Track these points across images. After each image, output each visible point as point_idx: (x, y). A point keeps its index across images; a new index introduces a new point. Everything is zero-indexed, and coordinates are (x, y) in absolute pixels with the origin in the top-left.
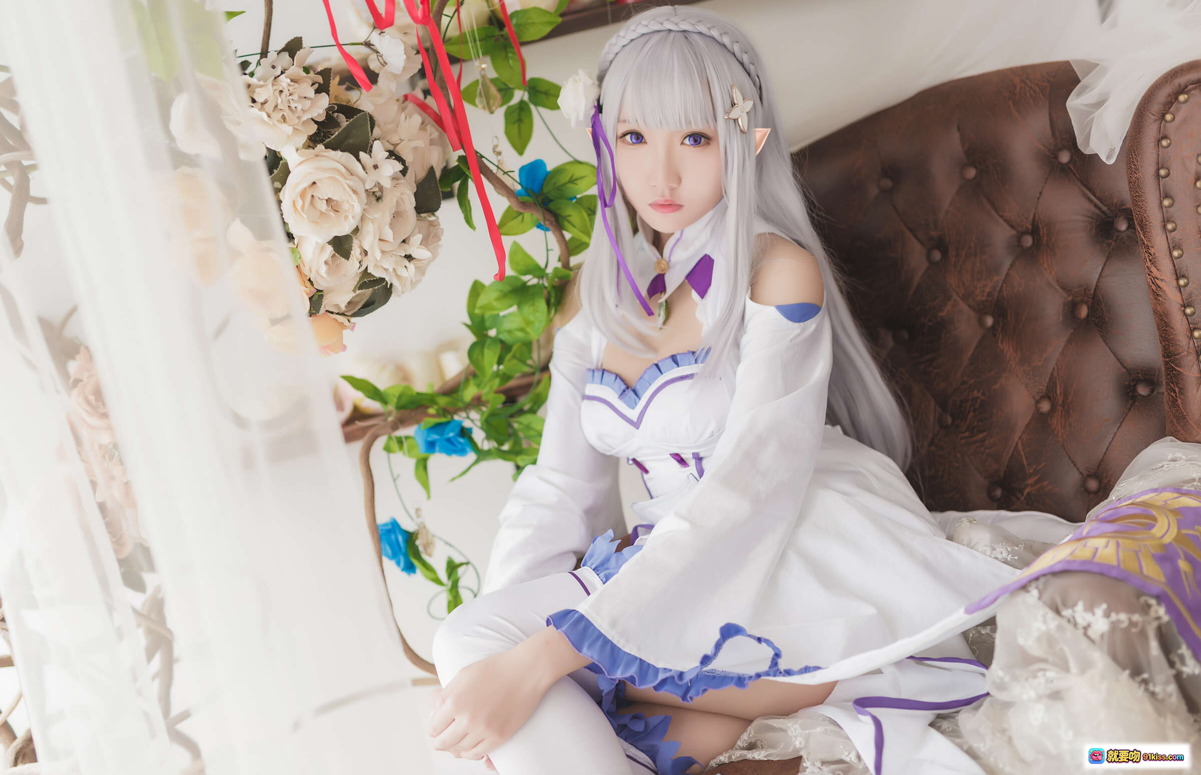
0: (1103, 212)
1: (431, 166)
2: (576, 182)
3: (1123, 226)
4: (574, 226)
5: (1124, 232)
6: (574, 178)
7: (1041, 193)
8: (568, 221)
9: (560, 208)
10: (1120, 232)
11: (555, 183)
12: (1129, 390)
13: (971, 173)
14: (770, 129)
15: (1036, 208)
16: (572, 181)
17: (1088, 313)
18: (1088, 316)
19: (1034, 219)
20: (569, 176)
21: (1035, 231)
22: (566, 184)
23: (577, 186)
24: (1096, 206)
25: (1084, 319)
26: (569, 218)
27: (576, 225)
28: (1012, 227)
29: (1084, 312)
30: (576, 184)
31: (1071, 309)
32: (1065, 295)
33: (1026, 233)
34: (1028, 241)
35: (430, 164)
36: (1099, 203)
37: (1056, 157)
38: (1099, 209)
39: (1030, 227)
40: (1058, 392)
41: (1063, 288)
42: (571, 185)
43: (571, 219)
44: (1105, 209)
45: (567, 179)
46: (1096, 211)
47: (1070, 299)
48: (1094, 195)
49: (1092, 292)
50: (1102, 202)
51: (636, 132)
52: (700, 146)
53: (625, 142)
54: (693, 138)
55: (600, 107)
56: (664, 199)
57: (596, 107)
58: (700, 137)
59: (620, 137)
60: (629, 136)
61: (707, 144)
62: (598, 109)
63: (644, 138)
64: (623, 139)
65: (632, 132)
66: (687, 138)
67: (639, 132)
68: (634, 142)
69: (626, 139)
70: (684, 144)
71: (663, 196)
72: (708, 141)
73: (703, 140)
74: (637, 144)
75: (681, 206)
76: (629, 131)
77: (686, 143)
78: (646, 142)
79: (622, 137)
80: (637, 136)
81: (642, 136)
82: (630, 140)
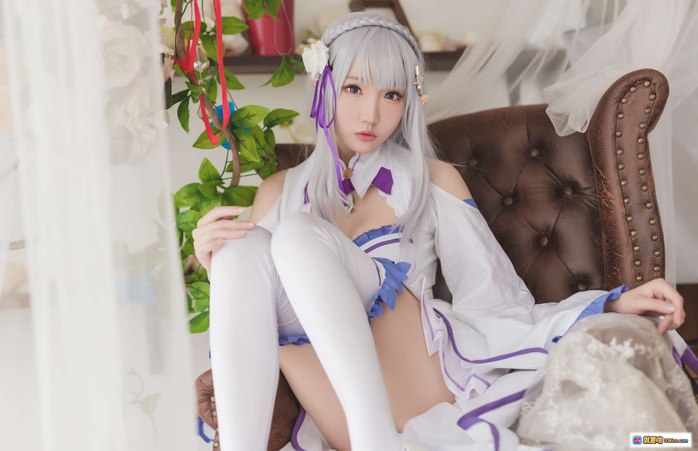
0: (558, 183)
1: (170, 77)
2: (250, 118)
3: (569, 193)
4: (246, 148)
5: (570, 195)
6: (250, 114)
7: (520, 172)
8: (243, 144)
9: (239, 134)
10: (566, 195)
11: (239, 116)
12: (574, 287)
13: (475, 163)
15: (518, 180)
16: (248, 117)
17: (548, 242)
18: (548, 244)
19: (516, 187)
20: (247, 114)
21: (515, 195)
22: (244, 118)
23: (250, 121)
24: (554, 180)
25: (545, 246)
26: (243, 142)
27: (248, 148)
28: (499, 193)
29: (545, 242)
30: (250, 119)
31: (538, 240)
32: (533, 231)
33: (509, 196)
34: (510, 201)
35: (169, 76)
36: (556, 178)
37: (530, 153)
38: (556, 181)
39: (512, 192)
41: (532, 227)
42: (247, 119)
43: (245, 143)
44: (559, 182)
45: (245, 115)
46: (554, 182)
47: (537, 234)
48: (553, 173)
49: (552, 228)
50: (558, 177)
51: (356, 86)
52: (393, 100)
53: (346, 91)
54: (390, 95)
55: (331, 67)
56: (368, 130)
57: (328, 67)
58: (394, 94)
59: (344, 88)
60: (350, 88)
61: (398, 100)
62: (329, 68)
63: (361, 90)
64: (346, 89)
65: (353, 86)
66: (387, 95)
67: (358, 87)
68: (352, 92)
69: (348, 90)
70: (385, 98)
71: (368, 128)
72: (400, 98)
73: (395, 97)
74: (354, 94)
75: (375, 136)
76: (351, 85)
77: (386, 97)
78: (361, 93)
79: (346, 88)
80: (355, 89)
81: (360, 89)
82: (350, 91)
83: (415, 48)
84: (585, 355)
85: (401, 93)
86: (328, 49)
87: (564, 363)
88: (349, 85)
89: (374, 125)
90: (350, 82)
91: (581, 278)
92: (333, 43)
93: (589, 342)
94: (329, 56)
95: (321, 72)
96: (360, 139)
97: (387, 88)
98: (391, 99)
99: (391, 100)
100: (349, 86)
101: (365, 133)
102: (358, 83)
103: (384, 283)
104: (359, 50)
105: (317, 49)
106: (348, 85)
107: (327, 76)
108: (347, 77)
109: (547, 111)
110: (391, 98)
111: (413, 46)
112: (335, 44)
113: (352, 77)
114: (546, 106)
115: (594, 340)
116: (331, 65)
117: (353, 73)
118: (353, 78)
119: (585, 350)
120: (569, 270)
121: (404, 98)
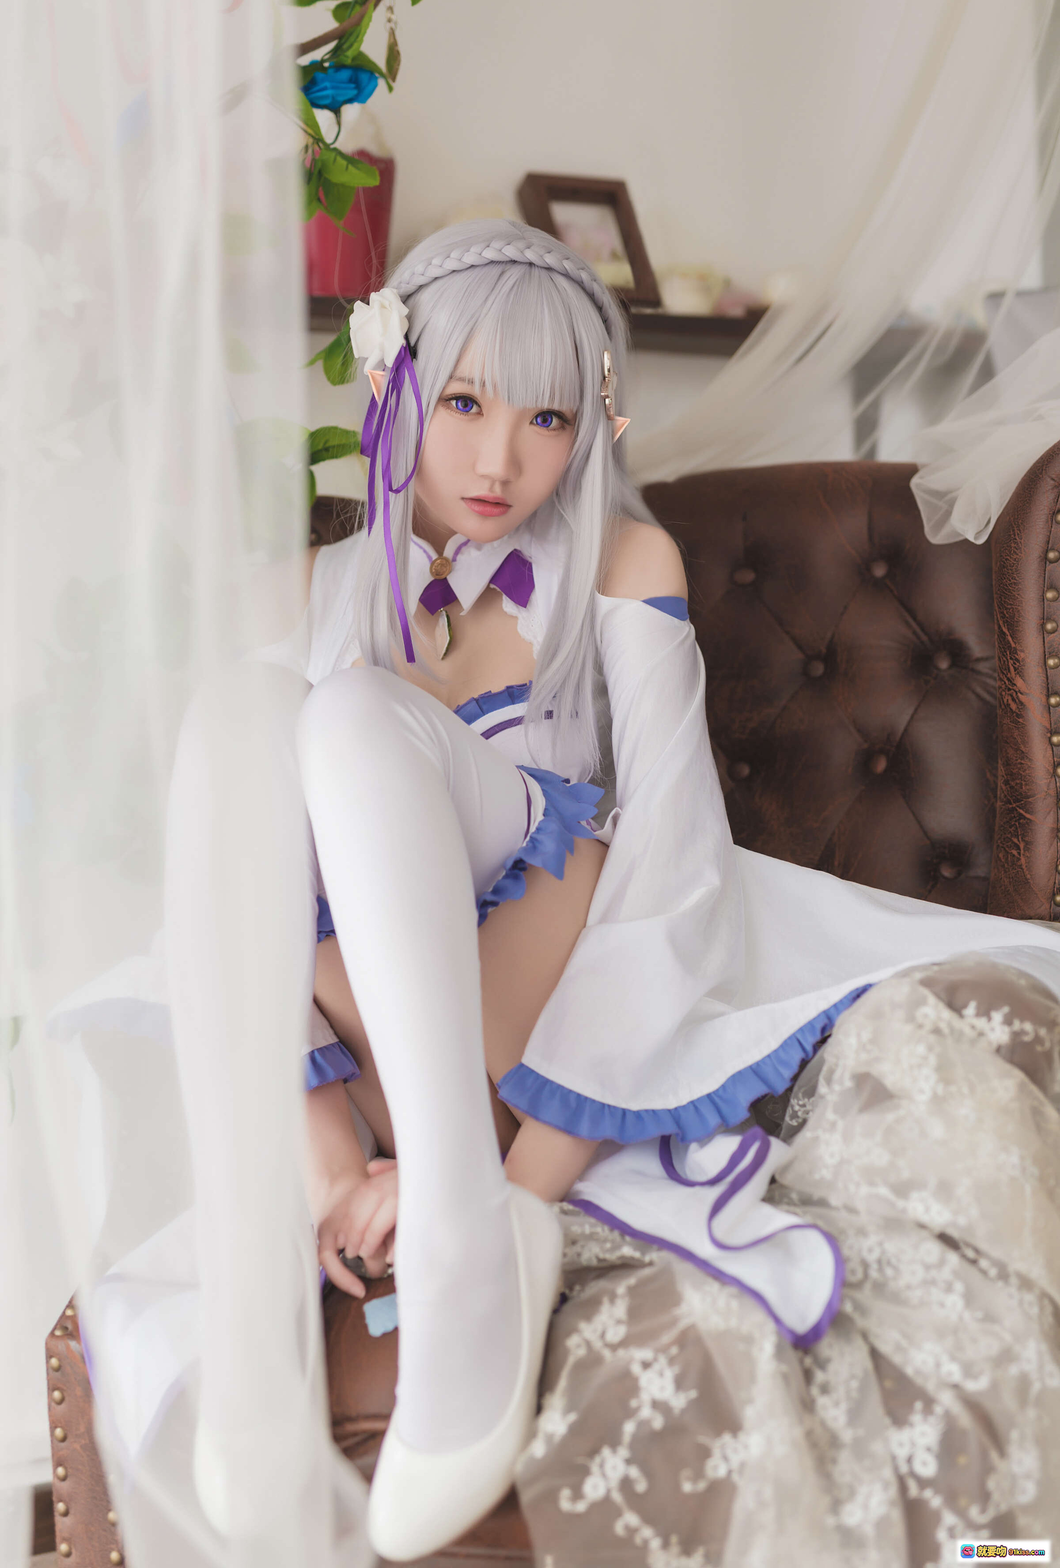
0: (921, 642)
3: (944, 664)
5: (943, 671)
7: (846, 608)
10: (938, 669)
12: (928, 870)
13: (747, 576)
14: (629, 420)
15: (836, 627)
17: (887, 766)
18: (885, 771)
19: (831, 640)
21: (830, 657)
24: (915, 633)
25: (879, 775)
28: (800, 647)
29: (881, 765)
31: (866, 759)
32: (859, 741)
33: (817, 658)
34: (819, 669)
36: (918, 630)
37: (869, 569)
38: (918, 637)
39: (824, 650)
40: (836, 863)
41: (859, 731)
44: (925, 638)
46: (914, 639)
47: (866, 746)
48: (915, 618)
49: (898, 738)
50: (923, 629)
51: (469, 397)
52: (551, 430)
53: (449, 407)
54: (544, 417)
55: (412, 351)
56: (491, 495)
57: (405, 348)
58: (553, 416)
59: (445, 400)
60: (455, 401)
61: (562, 427)
62: (410, 351)
63: (479, 406)
64: (448, 402)
65: (463, 396)
66: (536, 417)
67: (476, 400)
68: (460, 409)
69: (452, 404)
70: (534, 424)
71: (491, 489)
72: (565, 425)
73: (555, 422)
74: (465, 413)
75: (509, 506)
76: (459, 395)
77: (535, 422)
78: (480, 413)
79: (447, 400)
80: (466, 402)
81: (476, 403)
82: (455, 406)
83: (603, 310)
84: (908, 1028)
85: (569, 415)
86: (405, 311)
87: (866, 1036)
88: (454, 394)
89: (505, 483)
90: (456, 388)
91: (947, 851)
92: (419, 294)
93: (921, 1002)
94: (409, 322)
95: (390, 362)
96: (474, 510)
97: (536, 407)
98: (544, 426)
99: (545, 428)
100: (454, 396)
101: (486, 500)
102: (476, 391)
103: (538, 829)
104: (480, 319)
105: (383, 307)
106: (451, 395)
107: (405, 371)
108: (451, 377)
109: (915, 482)
110: (545, 424)
111: (601, 306)
112: (425, 298)
113: (460, 378)
114: (911, 470)
115: (932, 999)
116: (412, 343)
117: (464, 370)
118: (462, 380)
119: (911, 1018)
120: (925, 833)
121: (575, 425)
